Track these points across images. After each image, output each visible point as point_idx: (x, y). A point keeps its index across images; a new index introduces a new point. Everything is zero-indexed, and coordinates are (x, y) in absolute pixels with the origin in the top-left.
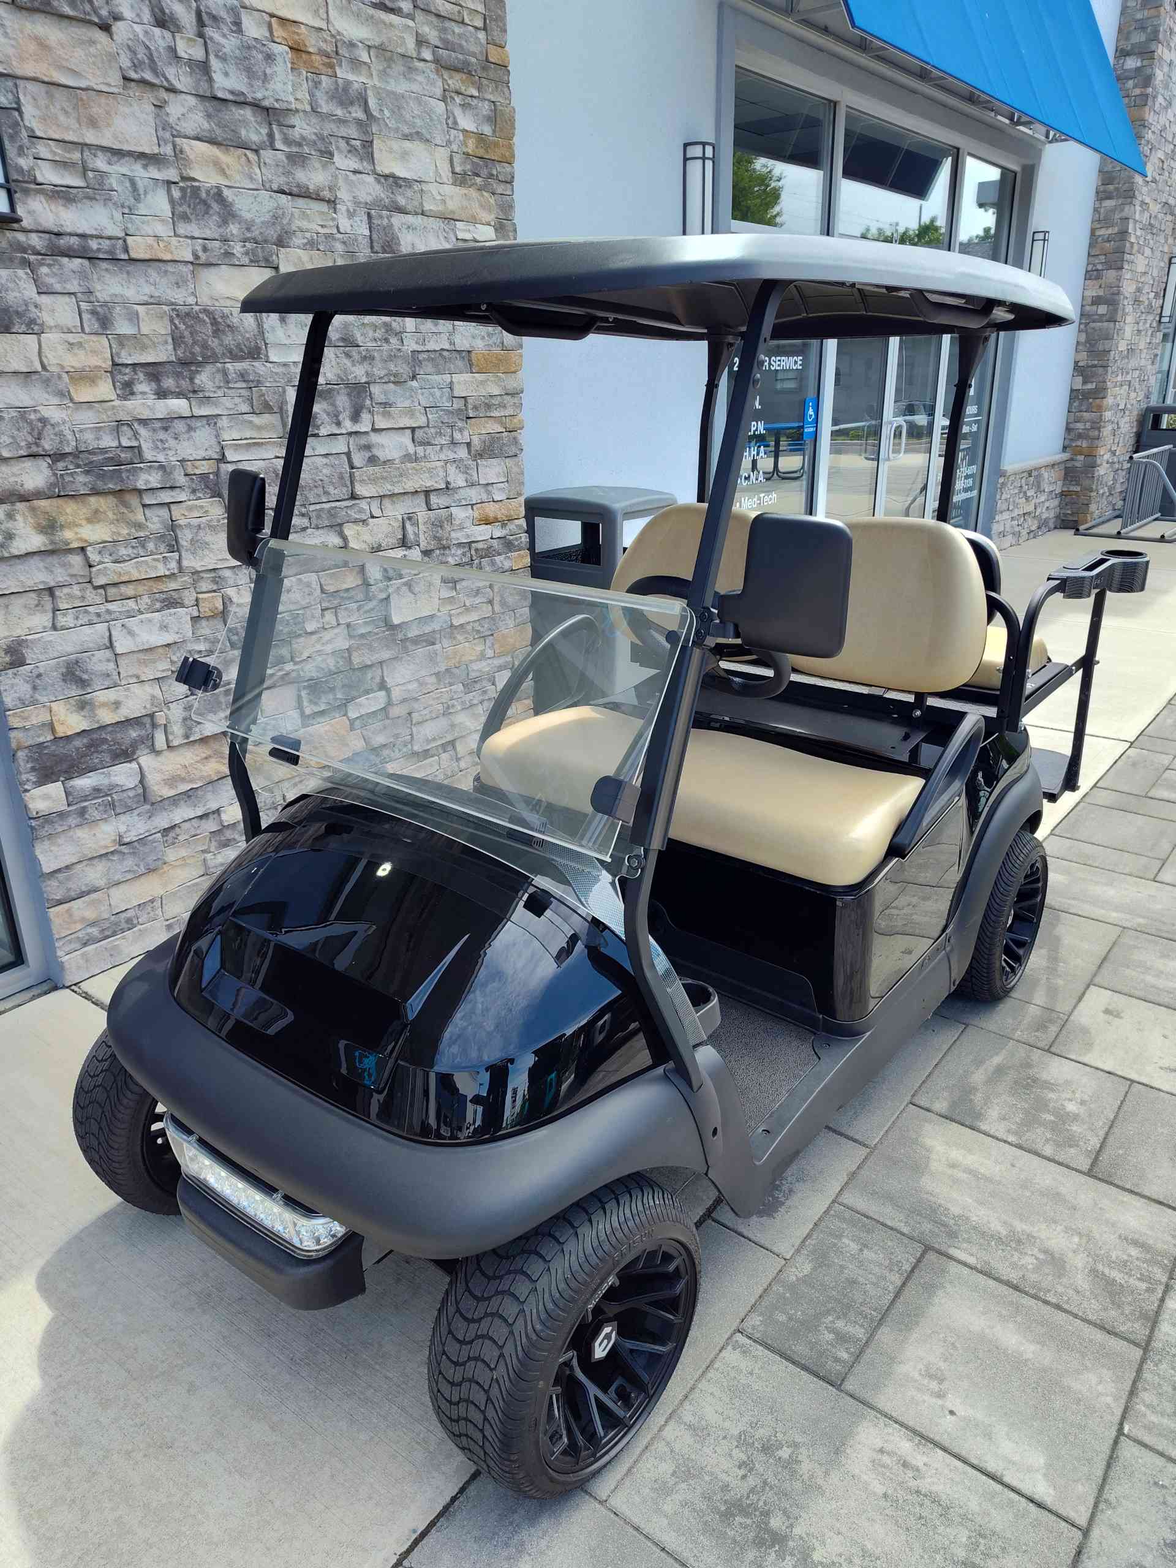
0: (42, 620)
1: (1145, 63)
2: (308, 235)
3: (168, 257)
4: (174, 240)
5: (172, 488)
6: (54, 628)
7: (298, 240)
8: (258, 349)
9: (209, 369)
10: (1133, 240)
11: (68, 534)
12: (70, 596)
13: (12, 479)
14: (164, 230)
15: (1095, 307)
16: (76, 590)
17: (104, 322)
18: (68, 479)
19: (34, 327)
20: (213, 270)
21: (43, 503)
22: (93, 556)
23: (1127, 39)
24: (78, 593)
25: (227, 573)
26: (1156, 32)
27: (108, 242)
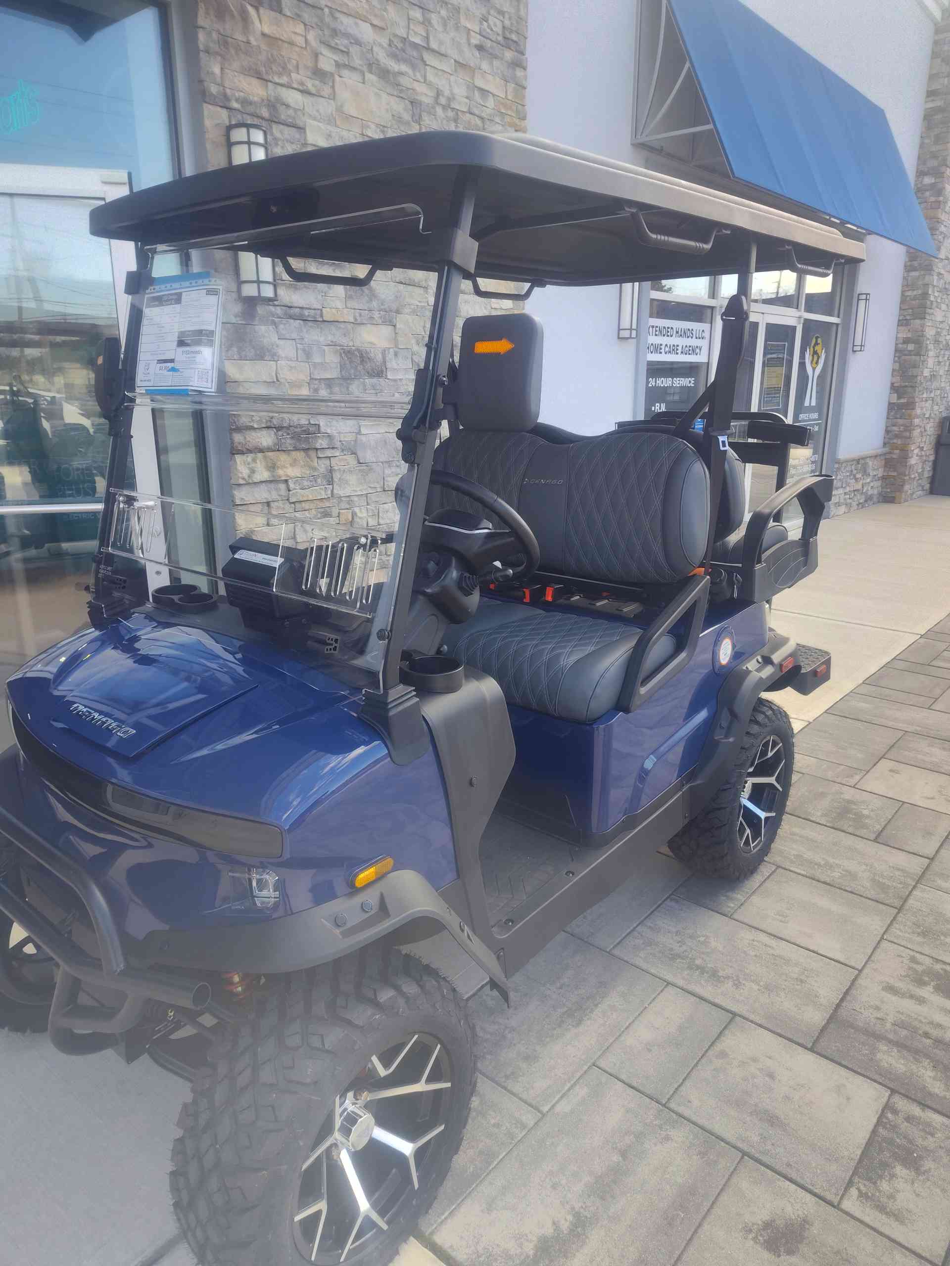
0: (261, 520)
1: (938, 180)
2: (412, 307)
3: (342, 320)
4: (345, 311)
5: (333, 448)
6: (268, 525)
7: (407, 310)
8: (382, 371)
9: (356, 382)
10: (932, 298)
11: (280, 472)
12: (278, 508)
13: (257, 440)
14: (339, 305)
15: (905, 346)
16: (280, 504)
17: (308, 355)
18: (283, 441)
19: (275, 357)
20: (362, 327)
21: (270, 454)
22: (292, 485)
23: (924, 163)
24: (282, 506)
25: (356, 499)
26: (945, 160)
27: (313, 311)
